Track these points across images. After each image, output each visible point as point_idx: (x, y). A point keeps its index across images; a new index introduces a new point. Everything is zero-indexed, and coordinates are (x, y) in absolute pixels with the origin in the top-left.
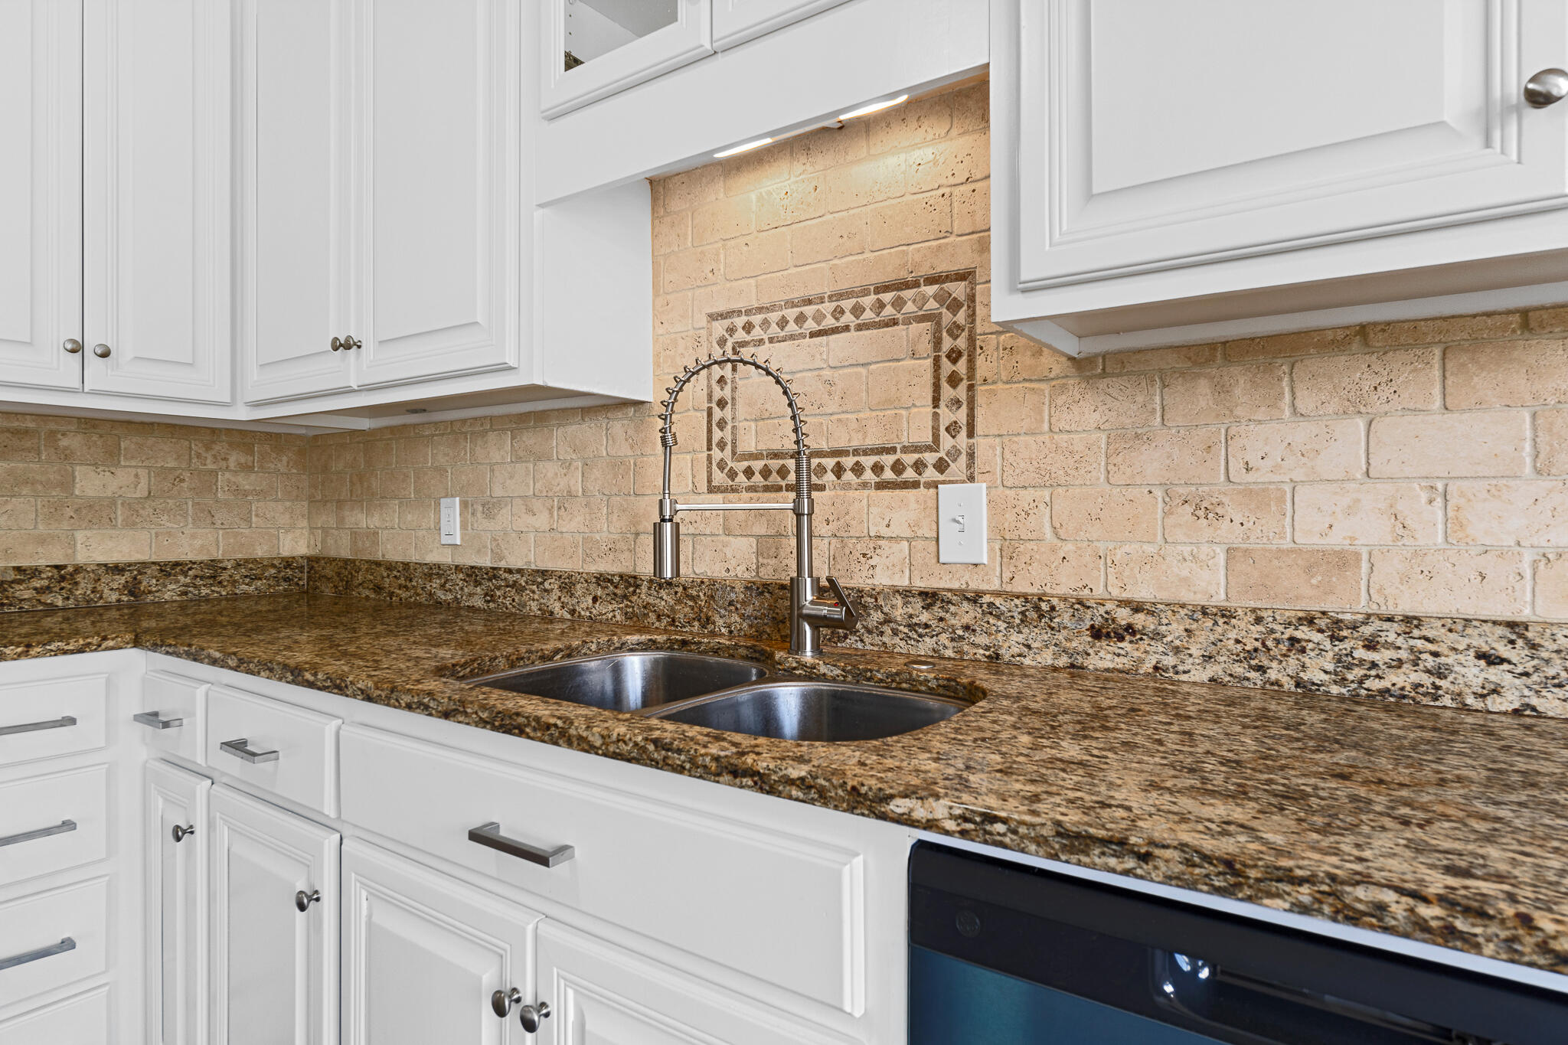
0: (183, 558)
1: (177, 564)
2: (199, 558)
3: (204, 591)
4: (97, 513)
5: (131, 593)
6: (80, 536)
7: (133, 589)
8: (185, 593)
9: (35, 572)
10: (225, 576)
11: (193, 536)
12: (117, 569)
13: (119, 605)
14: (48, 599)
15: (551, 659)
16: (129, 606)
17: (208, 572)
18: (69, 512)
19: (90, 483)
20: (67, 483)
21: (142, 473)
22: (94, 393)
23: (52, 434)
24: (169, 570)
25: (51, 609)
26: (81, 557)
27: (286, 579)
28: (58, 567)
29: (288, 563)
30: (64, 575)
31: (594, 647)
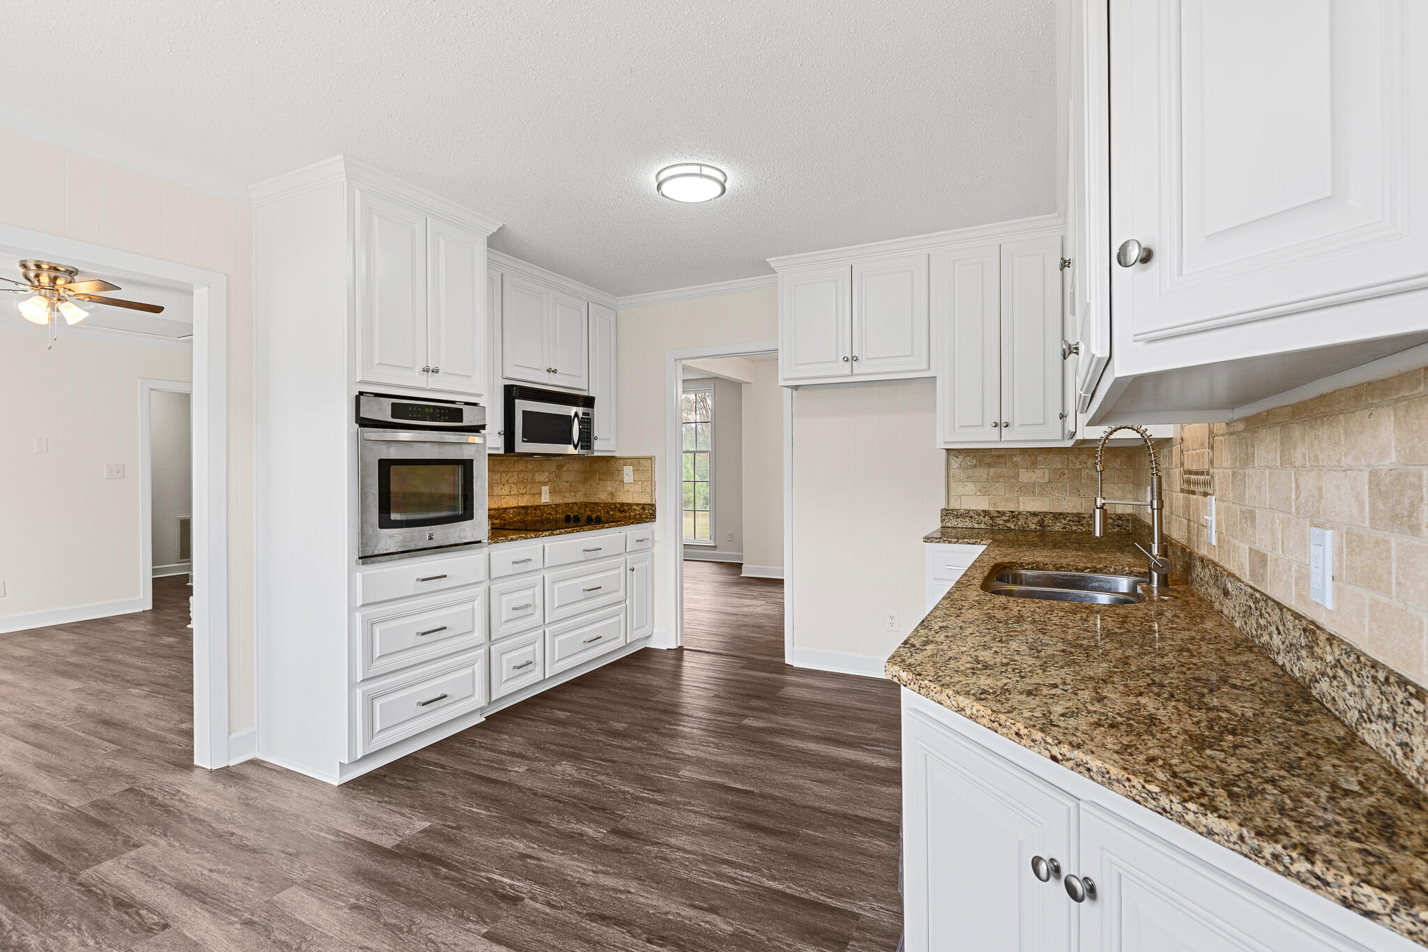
0: (1065, 511)
1: (1061, 514)
2: (1072, 512)
3: (1074, 528)
4: (1028, 489)
5: (1041, 526)
6: (1021, 499)
7: (1041, 523)
8: (1065, 528)
9: (1003, 513)
10: (1084, 522)
11: (1069, 501)
12: (1035, 514)
13: (1035, 531)
14: (1008, 524)
15: (1082, 571)
16: (1039, 531)
17: (1076, 519)
18: (1017, 489)
19: (1026, 476)
20: (1016, 476)
21: (1047, 471)
22: (1004, 441)
24: (1058, 516)
25: (1010, 529)
26: (1021, 509)
27: (1118, 526)
28: (1012, 512)
29: (1120, 517)
30: (1015, 516)
31: (1112, 570)
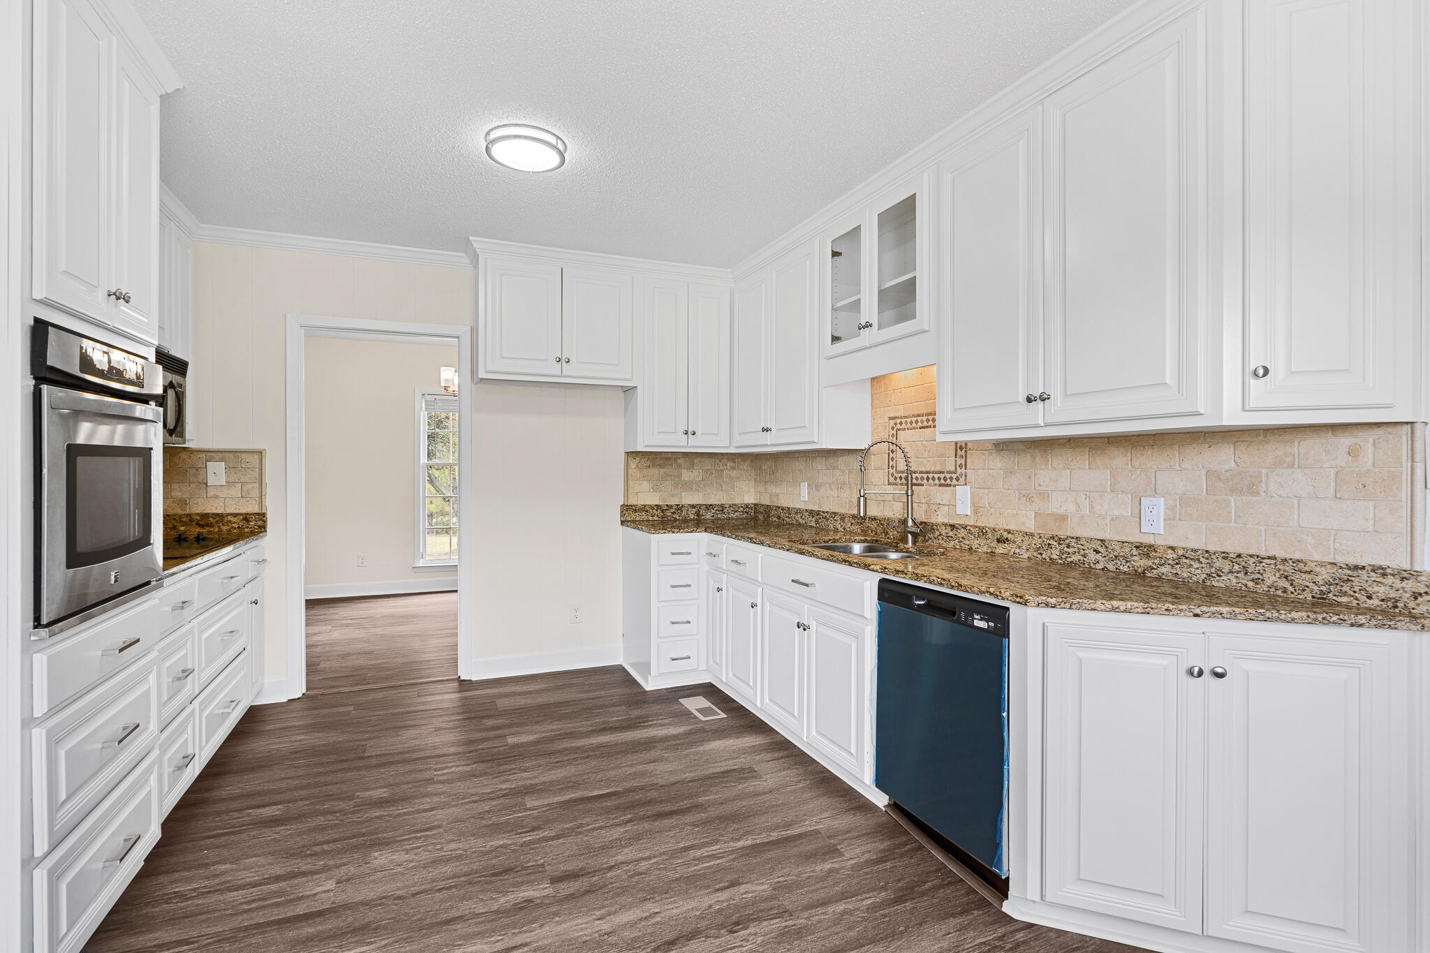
0: (713, 503)
1: (711, 505)
2: (717, 503)
3: (719, 516)
4: (688, 486)
5: (697, 515)
6: (683, 494)
7: (698, 514)
8: (713, 516)
9: (671, 507)
10: (726, 511)
11: (716, 495)
12: (693, 506)
13: (694, 520)
14: (675, 516)
15: (827, 542)
16: (697, 520)
17: (720, 509)
18: (680, 486)
19: (687, 475)
20: (680, 475)
21: (701, 471)
22: (691, 447)
23: (676, 458)
24: (709, 507)
25: (676, 520)
26: (683, 503)
27: (746, 512)
28: (678, 505)
29: (747, 506)
30: (679, 508)
31: (844, 540)
